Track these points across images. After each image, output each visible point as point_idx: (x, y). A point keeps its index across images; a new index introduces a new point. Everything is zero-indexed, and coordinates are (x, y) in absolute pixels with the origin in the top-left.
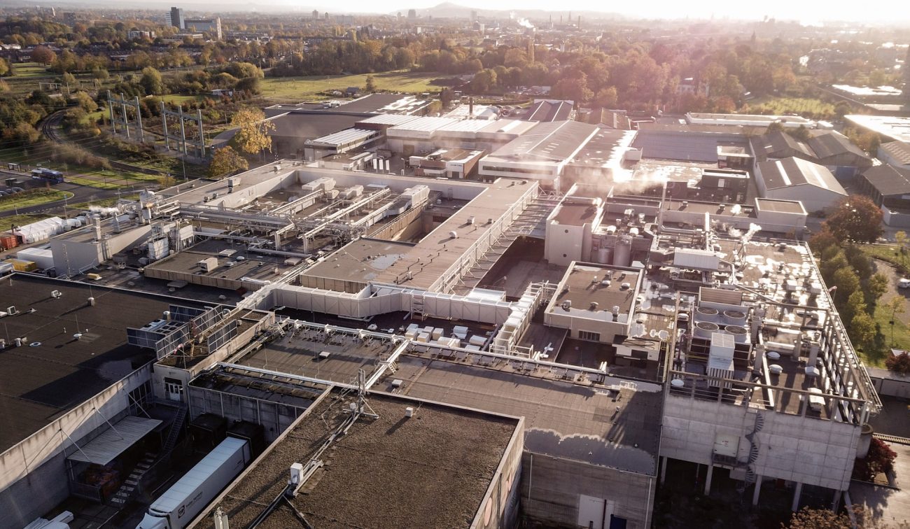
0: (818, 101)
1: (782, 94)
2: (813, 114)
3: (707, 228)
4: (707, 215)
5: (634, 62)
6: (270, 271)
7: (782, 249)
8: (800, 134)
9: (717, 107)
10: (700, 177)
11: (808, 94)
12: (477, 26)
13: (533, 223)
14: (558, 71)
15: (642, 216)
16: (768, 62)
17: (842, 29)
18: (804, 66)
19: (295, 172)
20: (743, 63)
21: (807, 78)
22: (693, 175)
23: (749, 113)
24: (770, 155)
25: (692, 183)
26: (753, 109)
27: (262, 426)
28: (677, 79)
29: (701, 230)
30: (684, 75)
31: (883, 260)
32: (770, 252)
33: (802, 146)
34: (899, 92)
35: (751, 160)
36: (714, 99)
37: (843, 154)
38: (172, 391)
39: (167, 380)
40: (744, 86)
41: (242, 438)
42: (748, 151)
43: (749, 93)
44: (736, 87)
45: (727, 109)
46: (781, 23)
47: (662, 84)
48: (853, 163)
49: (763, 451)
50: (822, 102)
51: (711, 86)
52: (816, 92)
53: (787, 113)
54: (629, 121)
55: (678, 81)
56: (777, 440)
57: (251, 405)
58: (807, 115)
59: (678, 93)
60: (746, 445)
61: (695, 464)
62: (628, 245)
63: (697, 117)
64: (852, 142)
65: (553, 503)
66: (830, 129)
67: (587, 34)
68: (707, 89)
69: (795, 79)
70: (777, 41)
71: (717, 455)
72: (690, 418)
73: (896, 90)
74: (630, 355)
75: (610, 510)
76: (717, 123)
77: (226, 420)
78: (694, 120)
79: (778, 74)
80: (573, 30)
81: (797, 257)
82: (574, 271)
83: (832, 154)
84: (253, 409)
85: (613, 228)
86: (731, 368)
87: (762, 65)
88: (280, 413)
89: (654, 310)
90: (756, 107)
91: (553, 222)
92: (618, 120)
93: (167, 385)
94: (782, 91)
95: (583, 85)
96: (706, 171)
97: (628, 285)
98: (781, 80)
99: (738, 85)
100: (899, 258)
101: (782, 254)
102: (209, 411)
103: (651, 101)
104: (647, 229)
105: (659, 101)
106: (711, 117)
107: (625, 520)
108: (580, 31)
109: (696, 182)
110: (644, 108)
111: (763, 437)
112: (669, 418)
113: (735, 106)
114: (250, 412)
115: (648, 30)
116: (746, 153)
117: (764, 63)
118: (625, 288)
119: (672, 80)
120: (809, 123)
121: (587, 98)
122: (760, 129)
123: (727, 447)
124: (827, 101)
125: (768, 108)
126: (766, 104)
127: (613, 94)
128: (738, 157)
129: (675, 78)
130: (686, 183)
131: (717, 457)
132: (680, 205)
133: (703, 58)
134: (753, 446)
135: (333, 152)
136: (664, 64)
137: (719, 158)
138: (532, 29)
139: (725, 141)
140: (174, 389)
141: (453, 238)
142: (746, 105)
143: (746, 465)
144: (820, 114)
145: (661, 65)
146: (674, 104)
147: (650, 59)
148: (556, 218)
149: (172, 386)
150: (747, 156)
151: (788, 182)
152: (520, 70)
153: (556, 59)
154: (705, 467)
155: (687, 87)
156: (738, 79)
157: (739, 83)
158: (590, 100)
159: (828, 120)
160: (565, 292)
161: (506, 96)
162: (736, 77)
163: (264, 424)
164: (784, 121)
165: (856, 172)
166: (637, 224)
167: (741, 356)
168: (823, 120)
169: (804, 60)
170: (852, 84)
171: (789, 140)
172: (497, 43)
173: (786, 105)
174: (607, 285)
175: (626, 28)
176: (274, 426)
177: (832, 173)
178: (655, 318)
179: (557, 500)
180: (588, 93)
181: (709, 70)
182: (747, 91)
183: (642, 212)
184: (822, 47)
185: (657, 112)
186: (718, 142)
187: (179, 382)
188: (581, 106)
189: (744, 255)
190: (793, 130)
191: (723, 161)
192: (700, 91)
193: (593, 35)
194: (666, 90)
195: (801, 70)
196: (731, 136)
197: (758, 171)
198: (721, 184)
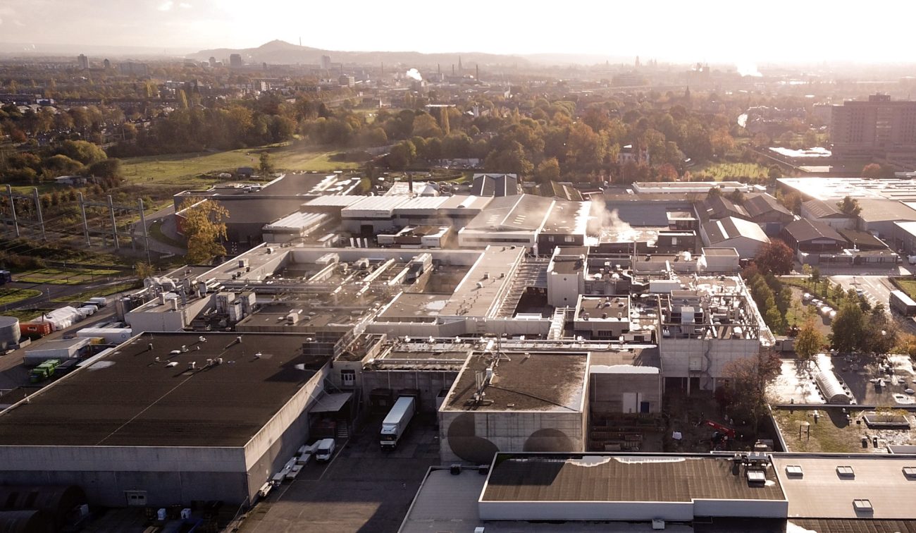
0: (756, 166)
1: (721, 160)
2: (750, 179)
3: (669, 269)
4: (667, 263)
5: (568, 130)
6: (346, 318)
7: (723, 279)
8: (736, 197)
9: (661, 176)
10: (656, 238)
11: (746, 159)
12: (344, 80)
13: (534, 278)
14: (484, 141)
15: (618, 266)
16: (704, 126)
17: (781, 79)
18: (742, 127)
19: (289, 253)
20: (680, 128)
21: (745, 141)
22: (651, 237)
23: (691, 181)
24: (712, 217)
25: (650, 243)
26: (694, 176)
27: (419, 390)
28: (617, 147)
29: (664, 271)
30: (623, 143)
31: (796, 286)
32: (714, 282)
33: (738, 208)
34: (829, 153)
35: (696, 222)
36: (655, 167)
37: (769, 212)
38: (347, 379)
39: (343, 371)
40: (684, 152)
41: (412, 396)
42: (693, 216)
43: (689, 159)
44: (676, 154)
45: (670, 178)
46: (717, 72)
47: (602, 152)
48: (779, 219)
49: (714, 362)
50: (759, 166)
51: (651, 154)
52: (753, 156)
53: (726, 179)
54: (580, 193)
55: (618, 149)
56: (721, 355)
57: (411, 377)
58: (743, 180)
59: (619, 162)
60: (705, 362)
61: (681, 378)
62: (614, 284)
63: (644, 186)
64: (779, 202)
65: (609, 401)
66: (764, 191)
67: (492, 89)
68: (648, 157)
69: (733, 143)
70: (713, 96)
71: (692, 371)
72: (675, 351)
73: (827, 152)
74: (633, 339)
75: (640, 400)
76: (663, 192)
77: (392, 390)
78: (641, 189)
79: (715, 139)
80: (471, 83)
81: (734, 283)
82: (583, 300)
83: (761, 213)
84: (412, 379)
85: (599, 275)
86: (694, 321)
87: (699, 130)
88: (432, 378)
89: (642, 316)
90: (698, 174)
91: (553, 273)
92: (569, 192)
93: (343, 376)
94: (722, 156)
95: (521, 156)
96: (660, 232)
97: (623, 303)
98: (719, 144)
99: (678, 151)
100: (807, 284)
101: (722, 282)
102: (378, 387)
103: (593, 171)
104: (625, 273)
105: (602, 171)
106: (657, 186)
107: (648, 403)
108: (481, 84)
109: (654, 243)
110: (589, 180)
111: (713, 355)
112: (665, 353)
113: (677, 174)
114: (410, 381)
115: (564, 83)
116: (692, 217)
117: (701, 127)
118: (621, 306)
119: (611, 149)
120: (745, 186)
121: (526, 171)
122: (702, 195)
123: (696, 365)
124: (763, 165)
125: (708, 174)
126: (706, 171)
127: (555, 165)
128: (685, 221)
129: (614, 146)
130: (646, 243)
131: (692, 372)
132: (645, 258)
133: (638, 121)
134: (709, 359)
135: (296, 236)
136: (602, 131)
137: (670, 223)
138: (420, 82)
139: (673, 207)
140: (348, 377)
141: (480, 287)
142: (688, 172)
143: (706, 372)
144: (756, 178)
145: (598, 132)
146: (618, 174)
147: (586, 126)
148: (554, 270)
149: (346, 377)
150: (693, 219)
151: (726, 236)
152: (440, 141)
153: (474, 126)
154: (685, 379)
155: (627, 155)
156: (677, 145)
157: (679, 149)
158: (531, 173)
159: (763, 184)
160: (582, 311)
161: (434, 171)
162: (675, 143)
163: (421, 388)
164: (722, 186)
165: (781, 227)
166: (616, 271)
167: (698, 317)
168: (759, 184)
169: (742, 120)
170: (787, 146)
171: (727, 203)
172: (381, 104)
173: (725, 171)
174: (609, 305)
175: (535, 79)
176: (428, 389)
177: (762, 228)
178: (645, 320)
179: (612, 399)
180: (529, 165)
181: (647, 137)
182: (687, 158)
183: (618, 264)
184: (760, 104)
185: (603, 183)
186: (667, 208)
187: (353, 371)
188: (524, 180)
189: (697, 284)
190: (729, 194)
191: (673, 225)
192: (640, 160)
193: (500, 89)
194: (607, 159)
195: (740, 132)
196: (678, 203)
197: (703, 231)
198: (674, 242)
